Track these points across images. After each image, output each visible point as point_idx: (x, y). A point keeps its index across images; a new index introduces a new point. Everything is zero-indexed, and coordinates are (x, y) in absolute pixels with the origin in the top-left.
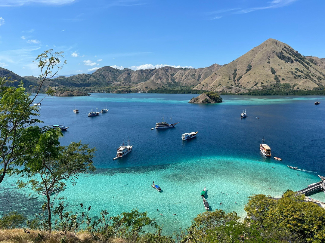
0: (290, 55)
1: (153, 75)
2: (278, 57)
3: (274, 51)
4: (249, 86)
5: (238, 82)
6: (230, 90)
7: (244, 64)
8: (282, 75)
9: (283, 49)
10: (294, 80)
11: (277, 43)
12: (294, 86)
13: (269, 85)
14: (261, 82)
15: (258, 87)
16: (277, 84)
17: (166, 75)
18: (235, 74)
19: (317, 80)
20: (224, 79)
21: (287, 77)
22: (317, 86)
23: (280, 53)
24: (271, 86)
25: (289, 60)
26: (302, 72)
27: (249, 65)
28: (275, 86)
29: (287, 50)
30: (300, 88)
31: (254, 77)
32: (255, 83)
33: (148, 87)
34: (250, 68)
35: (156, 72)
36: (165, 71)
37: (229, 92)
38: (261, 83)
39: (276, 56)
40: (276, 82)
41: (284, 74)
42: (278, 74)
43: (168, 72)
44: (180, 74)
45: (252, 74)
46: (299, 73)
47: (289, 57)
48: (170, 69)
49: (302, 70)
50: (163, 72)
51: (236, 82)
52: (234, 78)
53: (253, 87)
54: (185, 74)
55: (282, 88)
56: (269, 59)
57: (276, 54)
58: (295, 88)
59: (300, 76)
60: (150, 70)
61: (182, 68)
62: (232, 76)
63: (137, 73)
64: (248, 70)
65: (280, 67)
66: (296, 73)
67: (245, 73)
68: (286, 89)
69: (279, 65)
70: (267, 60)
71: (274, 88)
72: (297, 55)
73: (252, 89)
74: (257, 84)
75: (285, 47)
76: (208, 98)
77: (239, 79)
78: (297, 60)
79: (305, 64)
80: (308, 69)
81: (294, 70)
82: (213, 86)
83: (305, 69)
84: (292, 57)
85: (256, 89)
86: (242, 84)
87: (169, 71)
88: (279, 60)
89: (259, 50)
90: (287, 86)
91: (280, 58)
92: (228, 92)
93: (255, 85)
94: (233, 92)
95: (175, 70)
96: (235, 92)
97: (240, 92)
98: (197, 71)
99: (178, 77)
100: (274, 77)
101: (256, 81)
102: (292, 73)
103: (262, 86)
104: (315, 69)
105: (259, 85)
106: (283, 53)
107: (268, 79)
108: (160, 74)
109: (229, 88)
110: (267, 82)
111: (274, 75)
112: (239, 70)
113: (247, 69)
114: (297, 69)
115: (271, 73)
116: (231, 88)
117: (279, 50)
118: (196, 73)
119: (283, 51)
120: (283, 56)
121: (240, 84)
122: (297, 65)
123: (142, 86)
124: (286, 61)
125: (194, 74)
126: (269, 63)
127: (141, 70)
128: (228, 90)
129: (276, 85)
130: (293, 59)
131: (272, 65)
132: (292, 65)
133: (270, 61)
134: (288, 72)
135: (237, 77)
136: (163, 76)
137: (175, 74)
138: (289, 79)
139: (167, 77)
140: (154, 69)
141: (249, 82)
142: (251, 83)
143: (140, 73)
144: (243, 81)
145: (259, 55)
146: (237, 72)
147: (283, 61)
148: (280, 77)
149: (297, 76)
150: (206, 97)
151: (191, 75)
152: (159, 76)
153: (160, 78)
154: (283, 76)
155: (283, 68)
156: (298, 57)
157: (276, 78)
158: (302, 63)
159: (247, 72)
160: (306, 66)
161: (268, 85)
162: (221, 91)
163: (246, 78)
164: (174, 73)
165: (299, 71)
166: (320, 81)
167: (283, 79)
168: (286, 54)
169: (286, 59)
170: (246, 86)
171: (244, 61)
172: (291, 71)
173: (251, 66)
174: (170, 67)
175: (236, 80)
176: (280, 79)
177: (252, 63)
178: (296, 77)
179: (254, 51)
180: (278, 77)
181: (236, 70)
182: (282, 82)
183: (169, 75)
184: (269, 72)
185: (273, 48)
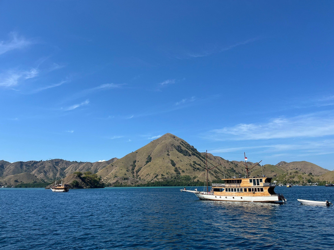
0: (188, 149)
1: (36, 167)
2: (177, 150)
3: (173, 145)
4: (148, 179)
5: (137, 174)
6: (126, 181)
7: (144, 155)
8: (181, 168)
9: (180, 143)
10: (194, 173)
11: (174, 137)
12: (195, 178)
13: (170, 177)
14: (162, 173)
15: (158, 179)
16: (177, 176)
17: (54, 169)
18: (134, 165)
19: (214, 174)
20: (121, 171)
21: (186, 169)
22: (215, 179)
23: (179, 147)
24: (172, 178)
25: (187, 153)
26: (199, 165)
27: (149, 156)
28: (175, 178)
29: (184, 144)
30: (200, 181)
31: (154, 169)
32: (155, 175)
33: (18, 180)
34: (149, 159)
35: (40, 165)
36: (54, 164)
37: (124, 184)
38: (162, 175)
39: (175, 149)
40: (176, 174)
41: (183, 167)
42: (177, 166)
43: (58, 165)
44: (73, 168)
45: (152, 166)
46: (198, 166)
47: (186, 151)
48: (61, 162)
49: (200, 163)
50: (50, 164)
51: (135, 174)
52: (133, 169)
53: (153, 179)
54: (79, 168)
55: (183, 180)
56: (168, 151)
57: (175, 147)
58: (196, 180)
59: (198, 169)
60: (33, 162)
61: (77, 162)
62: (131, 168)
63: (13, 166)
64: (147, 162)
65: (179, 159)
66: (194, 166)
67: (145, 165)
68: (187, 181)
69: (178, 158)
70: (167, 153)
71: (175, 180)
72: (194, 150)
73: (152, 181)
74: (157, 176)
75: (182, 142)
76: (79, 180)
77: (138, 171)
78: (194, 155)
79: (201, 158)
80: (205, 163)
81: (192, 163)
82: (108, 179)
83: (202, 163)
84: (189, 151)
85: (156, 181)
86: (141, 176)
87: (60, 164)
88: (178, 153)
89: (159, 142)
90: (188, 178)
91: (178, 151)
92: (122, 183)
93: (155, 177)
94: (129, 183)
95: (68, 163)
96: (132, 183)
97: (138, 184)
98: (94, 165)
99: (70, 171)
100: (174, 169)
101: (156, 172)
102: (191, 165)
103: (162, 178)
104: (211, 164)
105: (160, 177)
106: (181, 147)
107: (168, 171)
108: (46, 167)
109: (125, 179)
110: (167, 173)
111: (174, 168)
112: (138, 161)
113: (147, 160)
114: (195, 162)
115: (171, 165)
116: (127, 179)
117: (177, 143)
118: (92, 168)
119: (181, 145)
120: (181, 149)
121: (139, 177)
122: (194, 158)
123: (10, 179)
124: (184, 155)
125: (90, 168)
126: (168, 155)
127: (21, 162)
128: (123, 182)
129: (177, 178)
130: (190, 153)
131: (171, 157)
132: (190, 158)
133: (169, 153)
134: (187, 164)
135: (136, 169)
136: (50, 170)
137: (67, 168)
138: (188, 171)
139: (55, 171)
140: (40, 162)
141: (149, 174)
142: (151, 175)
143: (19, 166)
144: (142, 173)
145: (158, 147)
146: (136, 164)
147: (182, 155)
148: (180, 169)
149: (195, 168)
150: (76, 180)
151: (86, 169)
152: (45, 169)
153: (45, 172)
154: (183, 168)
155: (182, 160)
156: (195, 152)
157: (176, 170)
158: (199, 157)
159: (146, 164)
160: (202, 160)
161: (168, 177)
162: (115, 183)
163: (145, 170)
164: (65, 167)
165: (197, 164)
166: (217, 174)
167: (183, 172)
168: (183, 148)
169: (184, 152)
170: (145, 179)
171: (144, 152)
172: (189, 163)
173: (151, 158)
174: (61, 160)
175: (135, 172)
176: (180, 171)
177: (152, 154)
178: (195, 170)
179: (154, 143)
180: (178, 169)
181: (135, 162)
182: (182, 175)
183: (59, 169)
184: (169, 164)
185: (171, 142)
